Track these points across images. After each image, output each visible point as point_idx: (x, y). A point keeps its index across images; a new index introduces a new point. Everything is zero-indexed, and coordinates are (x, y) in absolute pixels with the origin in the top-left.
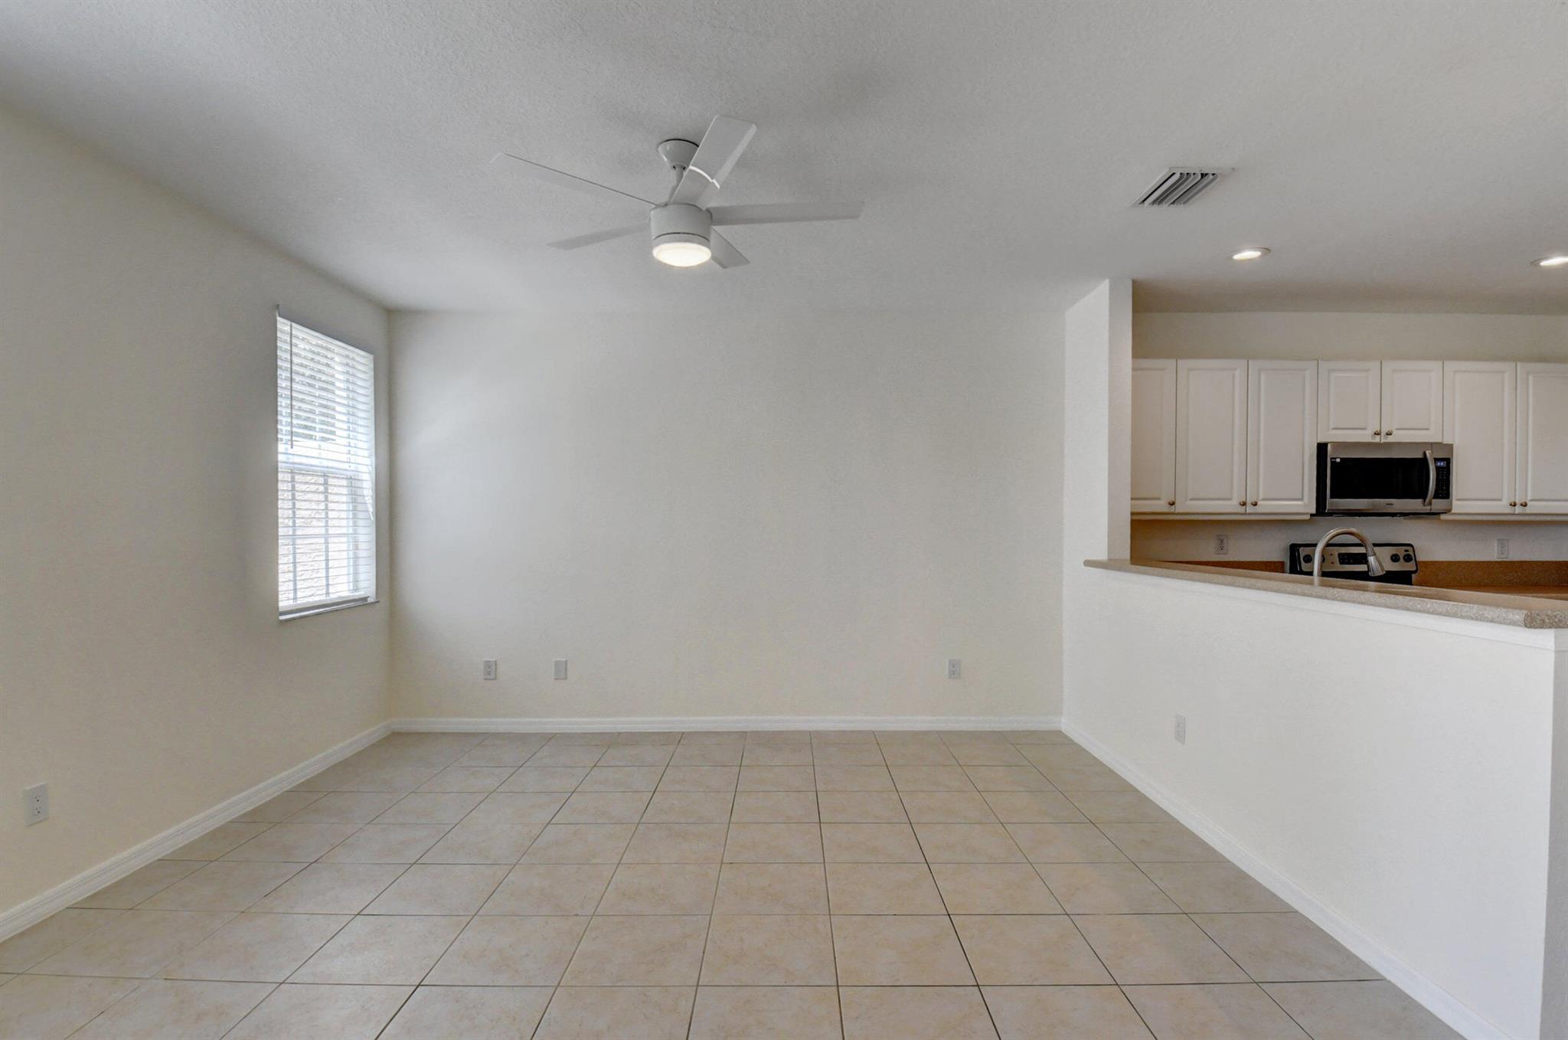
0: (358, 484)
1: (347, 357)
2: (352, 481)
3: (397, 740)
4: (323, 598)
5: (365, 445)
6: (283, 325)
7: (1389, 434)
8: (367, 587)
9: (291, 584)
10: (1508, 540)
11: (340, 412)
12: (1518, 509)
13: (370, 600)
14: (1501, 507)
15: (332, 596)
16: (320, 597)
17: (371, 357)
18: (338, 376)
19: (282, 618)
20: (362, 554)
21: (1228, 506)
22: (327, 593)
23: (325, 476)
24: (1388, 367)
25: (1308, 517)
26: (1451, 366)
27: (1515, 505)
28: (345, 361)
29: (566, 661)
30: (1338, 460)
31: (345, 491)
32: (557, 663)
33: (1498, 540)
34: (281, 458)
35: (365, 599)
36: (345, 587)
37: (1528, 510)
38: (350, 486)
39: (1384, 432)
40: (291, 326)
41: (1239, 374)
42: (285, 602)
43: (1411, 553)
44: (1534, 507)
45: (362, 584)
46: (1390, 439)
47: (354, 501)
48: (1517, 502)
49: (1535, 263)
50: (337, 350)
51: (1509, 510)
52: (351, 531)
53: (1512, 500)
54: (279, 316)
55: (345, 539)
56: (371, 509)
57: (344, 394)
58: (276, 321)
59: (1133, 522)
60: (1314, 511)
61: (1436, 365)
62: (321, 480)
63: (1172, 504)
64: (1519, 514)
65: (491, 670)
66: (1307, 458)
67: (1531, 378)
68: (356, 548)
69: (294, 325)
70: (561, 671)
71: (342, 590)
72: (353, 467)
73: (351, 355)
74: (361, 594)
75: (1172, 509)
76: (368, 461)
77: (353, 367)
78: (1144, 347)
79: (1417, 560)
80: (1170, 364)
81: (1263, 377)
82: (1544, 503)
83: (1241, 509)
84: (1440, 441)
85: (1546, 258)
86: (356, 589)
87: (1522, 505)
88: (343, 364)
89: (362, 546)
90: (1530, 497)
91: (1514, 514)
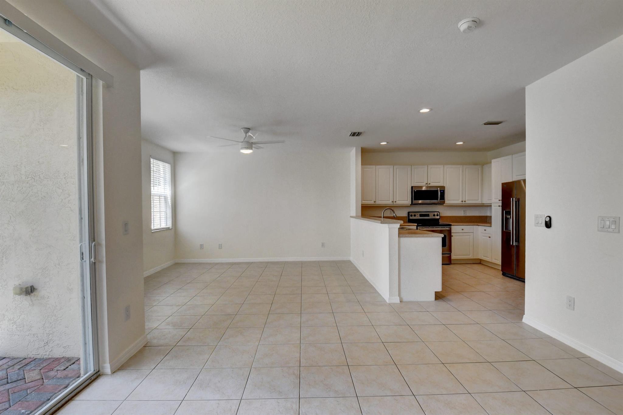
0: (167, 198)
1: (164, 165)
2: (166, 198)
3: (177, 265)
4: (159, 227)
5: (168, 188)
6: (152, 160)
7: (430, 184)
8: (169, 225)
9: (159, 220)
10: (466, 210)
11: (162, 180)
12: (464, 203)
13: (170, 228)
14: (459, 202)
15: (161, 227)
16: (158, 227)
17: (170, 165)
18: (161, 170)
19: (152, 231)
20: (168, 216)
21: (389, 202)
22: (160, 226)
23: (159, 196)
24: (430, 167)
25: (410, 205)
26: (446, 167)
28: (163, 166)
29: (222, 244)
30: (416, 191)
31: (163, 200)
32: (219, 245)
33: (464, 210)
34: (152, 192)
35: (169, 228)
36: (164, 225)
37: (466, 203)
38: (164, 199)
39: (428, 183)
40: (153, 160)
41: (391, 170)
42: (152, 228)
43: (438, 214)
44: (468, 202)
45: (168, 224)
46: (430, 185)
47: (166, 203)
50: (161, 164)
51: (461, 203)
52: (165, 210)
53: (462, 200)
54: (151, 158)
55: (164, 212)
56: (170, 204)
57: (163, 175)
58: (150, 159)
59: (362, 207)
60: (411, 204)
61: (442, 166)
62: (159, 197)
63: (375, 202)
64: (464, 204)
65: (202, 246)
66: (409, 191)
67: (467, 169)
68: (166, 214)
69: (154, 160)
70: (220, 247)
71: (163, 226)
72: (165, 194)
73: (165, 165)
74: (168, 226)
75: (375, 203)
76: (169, 192)
77: (165, 168)
78: (364, 162)
79: (440, 216)
80: (374, 167)
81: (397, 170)
82: (471, 201)
83: (392, 203)
84: (443, 185)
85: (458, 142)
86: (166, 225)
88: (162, 167)
89: (168, 214)
90: (467, 199)
91: (463, 204)
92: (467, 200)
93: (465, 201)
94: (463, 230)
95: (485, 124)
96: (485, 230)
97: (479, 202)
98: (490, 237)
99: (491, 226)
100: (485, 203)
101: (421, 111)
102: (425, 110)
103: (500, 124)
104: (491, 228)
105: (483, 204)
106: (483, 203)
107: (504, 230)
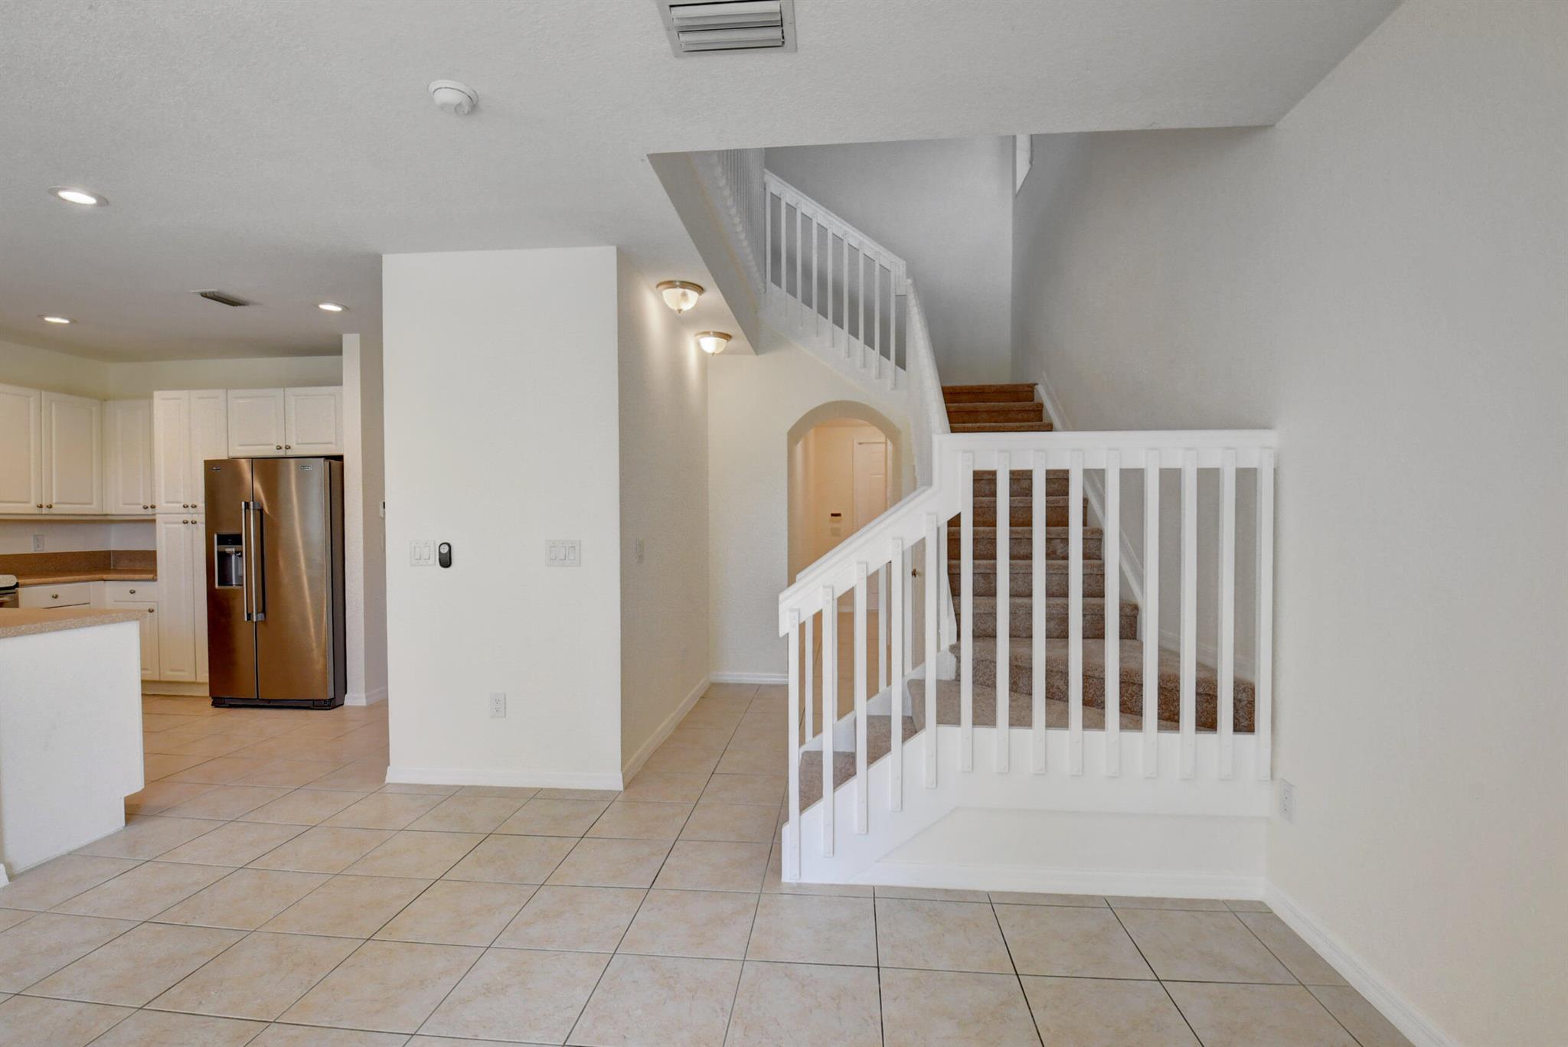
10: (43, 536)
12: (45, 511)
14: (29, 508)
27: (41, 507)
33: (35, 536)
37: (53, 511)
44: (58, 509)
48: (44, 504)
49: (42, 316)
51: (37, 511)
53: (39, 503)
64: (45, 515)
67: (53, 405)
82: (68, 506)
85: (51, 317)
87: (47, 507)
90: (54, 501)
91: (42, 515)
92: (57, 503)
93: (50, 507)
94: (56, 597)
95: (204, 295)
96: (132, 592)
97: (93, 509)
98: (151, 611)
99: (154, 580)
100: (114, 513)
101: (65, 195)
102: (78, 197)
103: (239, 307)
104: (155, 583)
105: (107, 515)
106: (104, 513)
107: (217, 586)
